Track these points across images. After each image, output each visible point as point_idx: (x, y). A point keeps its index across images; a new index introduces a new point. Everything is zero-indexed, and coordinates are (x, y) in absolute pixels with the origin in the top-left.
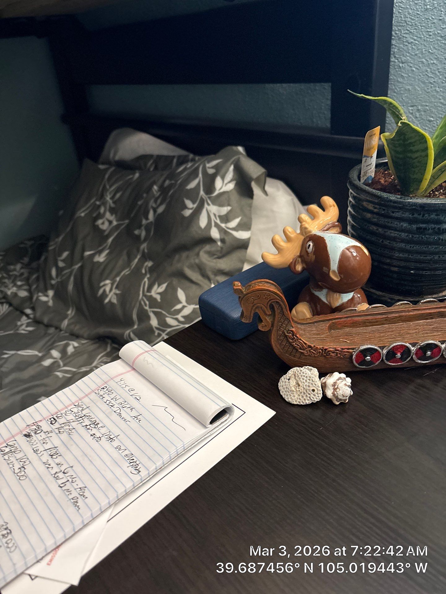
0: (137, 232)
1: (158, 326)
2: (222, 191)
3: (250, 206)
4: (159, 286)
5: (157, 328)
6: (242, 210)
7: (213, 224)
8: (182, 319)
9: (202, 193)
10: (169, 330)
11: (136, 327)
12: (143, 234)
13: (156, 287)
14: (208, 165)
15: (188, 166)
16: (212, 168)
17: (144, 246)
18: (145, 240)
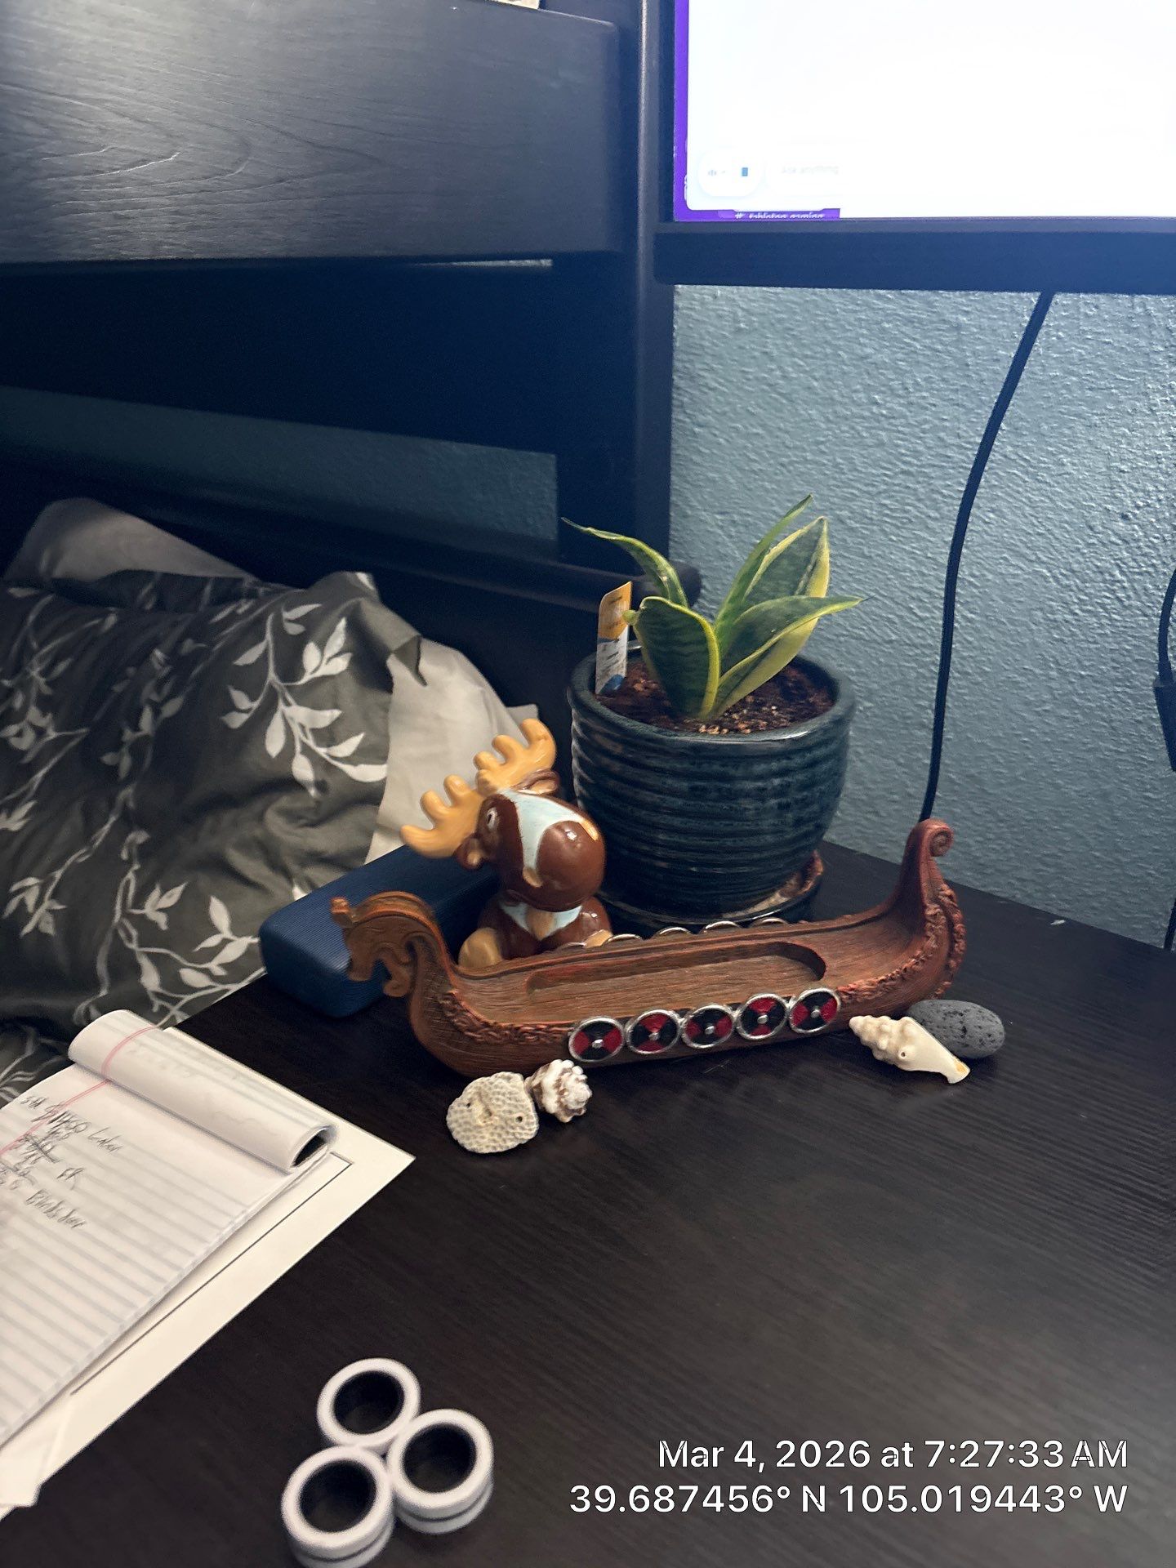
0: (108, 759)
1: (160, 990)
2: (319, 674)
3: (386, 708)
4: (164, 891)
5: (158, 995)
6: (366, 717)
7: (298, 748)
8: (220, 972)
9: (272, 676)
10: (187, 998)
11: (103, 993)
12: (126, 763)
13: (156, 893)
14: (287, 615)
15: (240, 611)
16: (297, 621)
17: (127, 794)
18: (129, 779)
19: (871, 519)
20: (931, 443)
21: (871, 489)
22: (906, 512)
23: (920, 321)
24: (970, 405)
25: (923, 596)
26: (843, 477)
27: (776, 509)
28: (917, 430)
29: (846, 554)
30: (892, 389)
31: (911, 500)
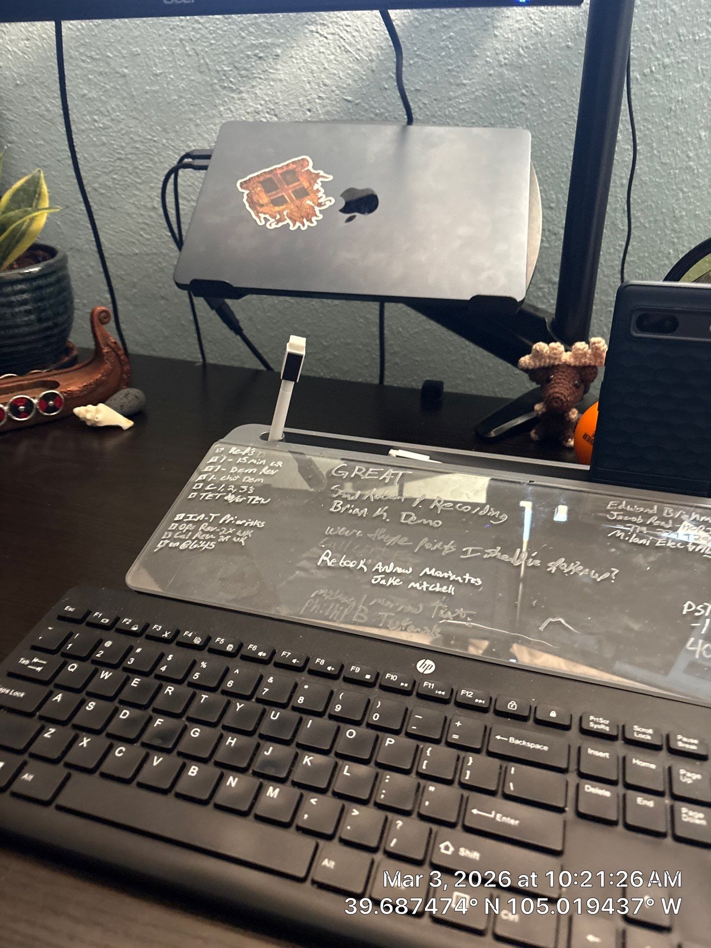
19: (109, 187)
20: (127, 141)
21: (105, 170)
22: (126, 181)
23: (106, 73)
24: (140, 118)
25: (146, 227)
26: (90, 165)
27: (62, 186)
28: (119, 134)
29: (103, 208)
30: (101, 112)
31: (126, 174)
